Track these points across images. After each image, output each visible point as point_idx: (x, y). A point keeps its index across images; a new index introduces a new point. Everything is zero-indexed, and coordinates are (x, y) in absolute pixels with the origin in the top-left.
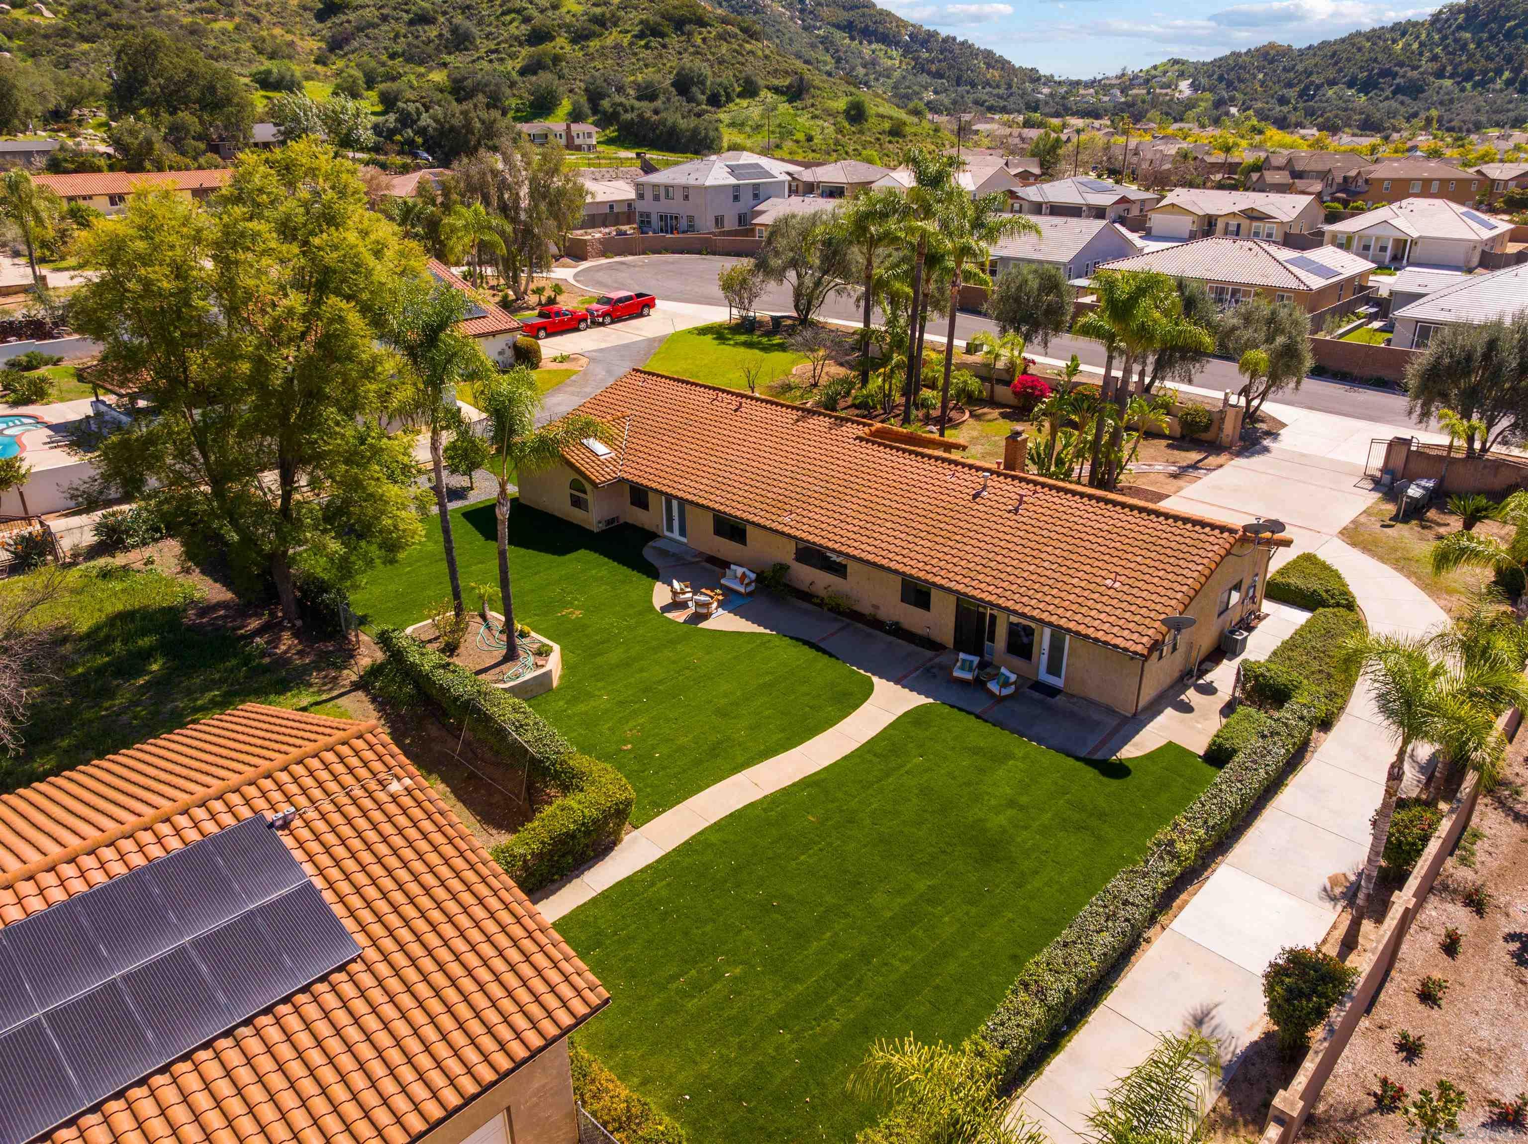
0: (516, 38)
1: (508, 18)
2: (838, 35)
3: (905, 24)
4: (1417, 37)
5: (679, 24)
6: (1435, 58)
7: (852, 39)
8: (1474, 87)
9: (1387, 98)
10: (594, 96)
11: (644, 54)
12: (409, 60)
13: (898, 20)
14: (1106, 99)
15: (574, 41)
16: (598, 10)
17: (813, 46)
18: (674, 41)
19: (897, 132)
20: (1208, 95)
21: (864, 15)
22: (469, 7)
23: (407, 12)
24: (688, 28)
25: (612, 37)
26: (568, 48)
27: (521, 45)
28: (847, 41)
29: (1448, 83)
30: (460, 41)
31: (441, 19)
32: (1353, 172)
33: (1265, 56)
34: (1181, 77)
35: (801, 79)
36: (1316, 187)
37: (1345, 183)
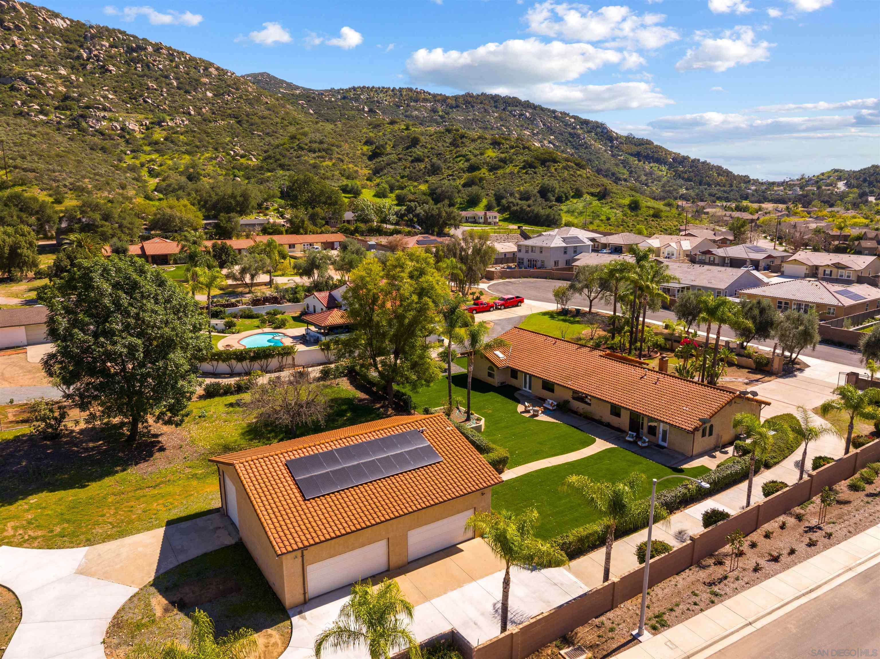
0: (462, 169)
1: (459, 159)
2: (631, 159)
3: (670, 153)
5: (544, 162)
7: (639, 161)
10: (499, 198)
11: (525, 177)
12: (410, 178)
13: (666, 150)
14: (790, 192)
15: (490, 170)
16: (503, 156)
17: (617, 165)
19: (656, 215)
20: (855, 190)
21: (646, 148)
22: (440, 154)
23: (411, 156)
24: (547, 164)
25: (509, 169)
26: (487, 174)
27: (464, 172)
28: (636, 162)
30: (435, 170)
31: (427, 160)
34: (840, 179)
35: (606, 189)
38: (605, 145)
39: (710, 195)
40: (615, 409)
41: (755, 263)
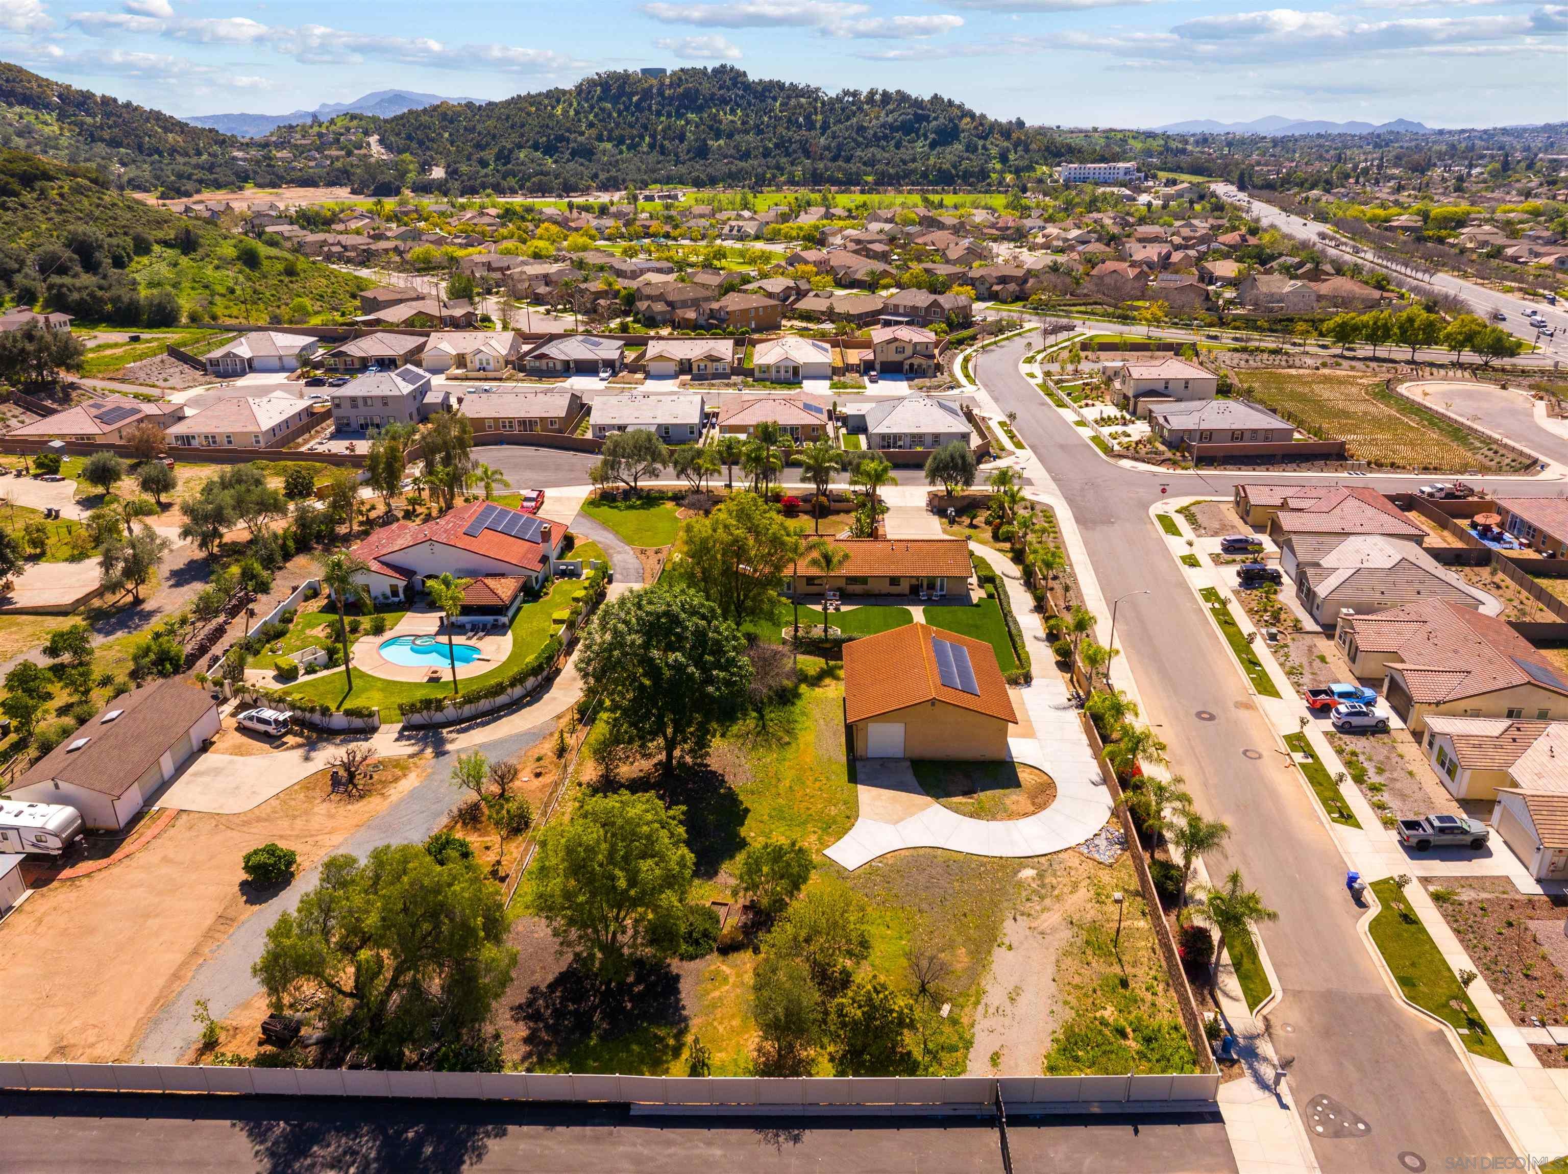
4: (571, 105)
6: (591, 125)
8: (629, 149)
9: (568, 161)
18: (28, 197)
20: (408, 157)
24: (38, 184)
29: (609, 146)
32: (715, 306)
33: (444, 116)
34: (366, 133)
35: (188, 232)
36: (691, 315)
37: (712, 314)
39: (180, 176)
40: (894, 581)
41: (609, 364)
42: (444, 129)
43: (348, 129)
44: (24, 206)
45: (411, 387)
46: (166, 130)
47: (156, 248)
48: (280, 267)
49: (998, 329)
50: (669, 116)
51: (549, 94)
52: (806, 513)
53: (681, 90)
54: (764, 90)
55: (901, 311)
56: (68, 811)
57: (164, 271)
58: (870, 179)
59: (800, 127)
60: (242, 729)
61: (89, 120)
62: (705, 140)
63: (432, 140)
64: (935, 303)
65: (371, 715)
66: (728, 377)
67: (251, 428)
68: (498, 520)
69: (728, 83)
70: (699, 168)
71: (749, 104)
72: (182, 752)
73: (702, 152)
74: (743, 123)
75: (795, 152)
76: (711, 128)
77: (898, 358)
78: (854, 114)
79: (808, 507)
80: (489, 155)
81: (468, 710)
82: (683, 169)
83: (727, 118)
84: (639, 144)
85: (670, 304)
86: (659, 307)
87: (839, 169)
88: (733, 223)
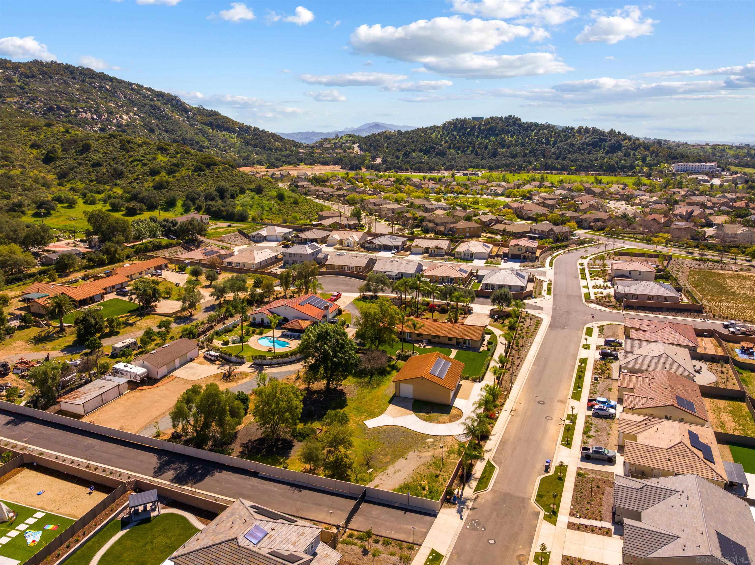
0: (145, 173)
1: (135, 163)
3: (236, 123)
4: (439, 132)
5: (208, 165)
6: (446, 142)
8: (462, 152)
9: (434, 157)
10: (193, 199)
11: (199, 179)
13: (233, 121)
14: (329, 155)
15: (169, 174)
16: (174, 160)
18: (207, 171)
20: (368, 153)
21: (216, 119)
22: (116, 158)
23: (89, 161)
24: (211, 167)
25: (184, 172)
26: (168, 177)
27: (148, 176)
28: (211, 131)
29: (453, 151)
30: (119, 175)
31: (105, 164)
32: (452, 226)
33: (386, 136)
34: (354, 143)
35: (260, 186)
36: (443, 229)
37: (451, 229)
38: (181, 115)
39: (277, 159)
40: (450, 339)
41: (397, 247)
42: (385, 142)
43: (347, 141)
44: (205, 175)
45: (312, 251)
46: (275, 141)
47: (247, 192)
48: (292, 200)
49: (581, 243)
50: (482, 138)
51: (431, 128)
52: (438, 311)
53: (488, 127)
54: (528, 127)
55: (537, 232)
56: (145, 370)
57: (248, 200)
58: (573, 168)
59: (542, 143)
60: (205, 358)
61: (248, 137)
62: (496, 149)
63: (380, 147)
64: (551, 230)
65: (243, 358)
66: (443, 255)
67: (252, 262)
68: (313, 301)
69: (511, 123)
70: (492, 162)
71: (520, 133)
72: (183, 360)
73: (494, 154)
74: (516, 142)
75: (538, 155)
76: (500, 143)
77: (519, 253)
78: (570, 137)
79: (439, 309)
80: (400, 154)
81: (274, 361)
82: (484, 162)
83: (508, 139)
84: (466, 151)
85: (436, 224)
86: (431, 225)
87: (558, 163)
88: (492, 188)
